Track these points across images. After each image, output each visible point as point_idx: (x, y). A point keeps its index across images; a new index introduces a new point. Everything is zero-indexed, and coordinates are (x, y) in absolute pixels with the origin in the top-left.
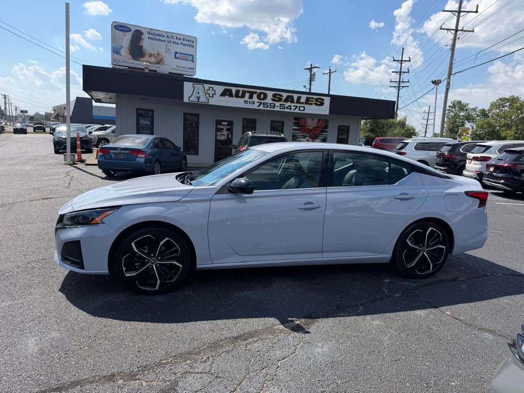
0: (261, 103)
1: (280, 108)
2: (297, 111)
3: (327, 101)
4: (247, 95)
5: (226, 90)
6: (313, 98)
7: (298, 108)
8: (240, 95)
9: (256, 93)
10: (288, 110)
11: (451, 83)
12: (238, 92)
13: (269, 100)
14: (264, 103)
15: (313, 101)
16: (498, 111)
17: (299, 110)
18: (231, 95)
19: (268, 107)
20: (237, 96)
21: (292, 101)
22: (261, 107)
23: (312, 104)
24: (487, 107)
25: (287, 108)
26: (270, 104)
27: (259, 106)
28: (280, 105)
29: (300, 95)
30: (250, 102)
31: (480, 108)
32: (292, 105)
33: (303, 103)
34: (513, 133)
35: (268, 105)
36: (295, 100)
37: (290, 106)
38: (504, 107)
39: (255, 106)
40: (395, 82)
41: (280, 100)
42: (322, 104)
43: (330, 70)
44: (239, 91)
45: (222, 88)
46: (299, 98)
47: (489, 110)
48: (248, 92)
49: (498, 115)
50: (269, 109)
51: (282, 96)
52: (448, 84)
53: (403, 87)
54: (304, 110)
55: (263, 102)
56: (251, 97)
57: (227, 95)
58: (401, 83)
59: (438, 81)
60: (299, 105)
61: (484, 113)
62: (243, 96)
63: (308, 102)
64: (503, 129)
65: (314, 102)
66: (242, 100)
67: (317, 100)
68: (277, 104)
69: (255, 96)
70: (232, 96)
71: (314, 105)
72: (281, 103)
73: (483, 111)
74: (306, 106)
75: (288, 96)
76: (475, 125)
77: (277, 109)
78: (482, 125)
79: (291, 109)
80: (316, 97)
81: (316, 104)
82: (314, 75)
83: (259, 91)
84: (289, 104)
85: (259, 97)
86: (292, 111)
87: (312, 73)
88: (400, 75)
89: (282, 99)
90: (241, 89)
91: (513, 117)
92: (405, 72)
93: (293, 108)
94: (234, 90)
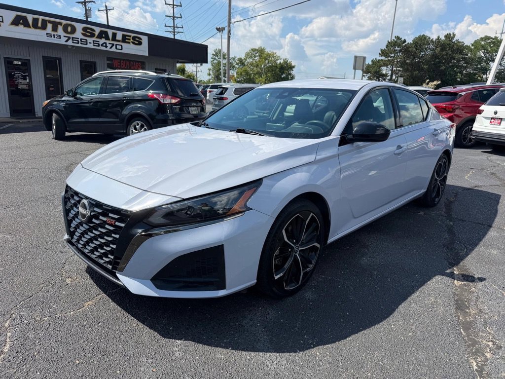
0: (69, 38)
1: (94, 45)
2: (114, 49)
3: (145, 40)
4: (50, 26)
5: (18, 17)
6: (130, 36)
7: (114, 46)
8: (40, 25)
9: (61, 24)
10: (103, 48)
11: (231, 32)
12: (35, 21)
13: (79, 34)
14: (73, 38)
15: (130, 39)
16: (251, 60)
17: (116, 48)
18: (26, 25)
19: (78, 43)
20: (35, 25)
21: (107, 38)
22: (70, 43)
23: (129, 43)
24: (243, 57)
25: (102, 45)
26: (81, 39)
27: (67, 41)
28: (94, 41)
29: (115, 31)
30: (54, 35)
31: (238, 57)
32: (108, 42)
33: (119, 41)
34: (264, 80)
35: (78, 41)
36: (110, 36)
37: (106, 43)
38: (255, 57)
39: (62, 41)
40: (170, 27)
41: (92, 35)
42: (140, 43)
43: (106, 7)
44: (38, 20)
45: (13, 14)
46: (114, 35)
47: (244, 59)
48: (50, 22)
49: (252, 64)
50: (80, 45)
51: (93, 30)
52: (229, 32)
53: (178, 32)
54: (122, 49)
55: (71, 36)
56: (55, 29)
57: (21, 24)
58: (176, 28)
59: (222, 28)
60: (115, 43)
61: (241, 62)
62: (44, 27)
63: (125, 39)
64: (257, 76)
65: (132, 40)
66: (43, 32)
67: (134, 38)
68: (90, 40)
69: (60, 28)
70: (29, 27)
71: (131, 43)
72: (94, 39)
73: (240, 60)
74: (124, 45)
75: (101, 31)
76: (235, 73)
77: (90, 46)
78: (241, 73)
79: (106, 47)
80: (133, 35)
81: (134, 43)
82: (90, 10)
83: (64, 22)
84: (103, 41)
85: (65, 30)
86: (108, 49)
87: (87, 8)
88: (174, 19)
89: (94, 35)
90: (41, 18)
91: (263, 66)
92: (178, 18)
93: (110, 46)
94: (30, 18)
